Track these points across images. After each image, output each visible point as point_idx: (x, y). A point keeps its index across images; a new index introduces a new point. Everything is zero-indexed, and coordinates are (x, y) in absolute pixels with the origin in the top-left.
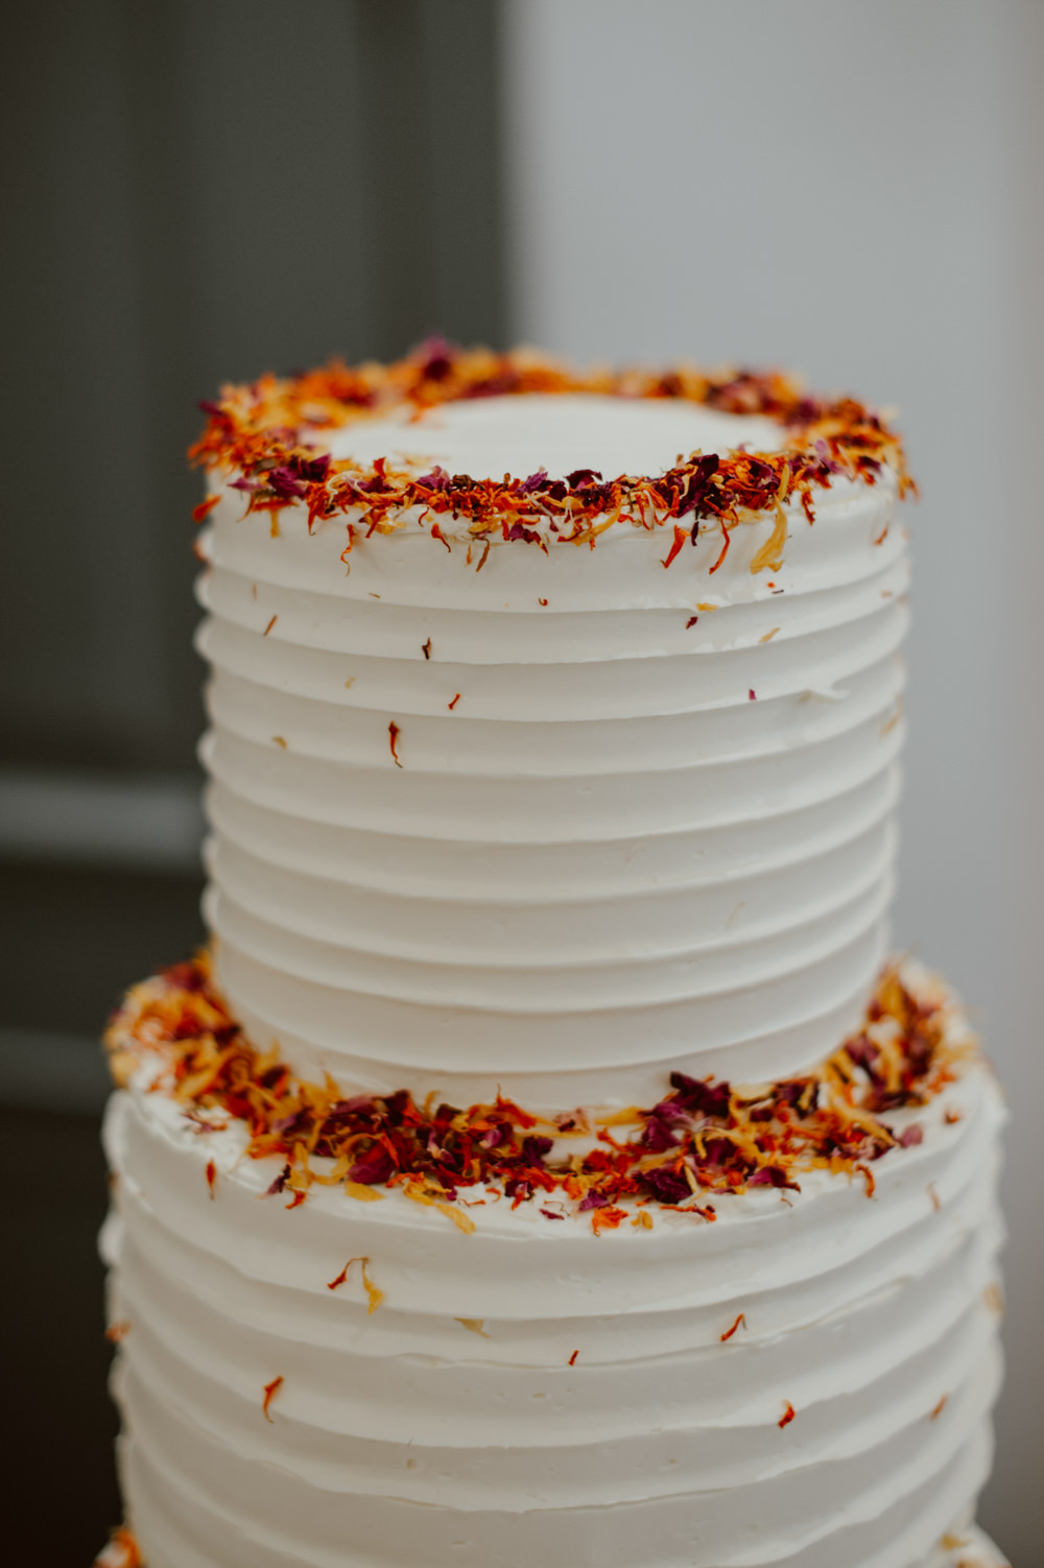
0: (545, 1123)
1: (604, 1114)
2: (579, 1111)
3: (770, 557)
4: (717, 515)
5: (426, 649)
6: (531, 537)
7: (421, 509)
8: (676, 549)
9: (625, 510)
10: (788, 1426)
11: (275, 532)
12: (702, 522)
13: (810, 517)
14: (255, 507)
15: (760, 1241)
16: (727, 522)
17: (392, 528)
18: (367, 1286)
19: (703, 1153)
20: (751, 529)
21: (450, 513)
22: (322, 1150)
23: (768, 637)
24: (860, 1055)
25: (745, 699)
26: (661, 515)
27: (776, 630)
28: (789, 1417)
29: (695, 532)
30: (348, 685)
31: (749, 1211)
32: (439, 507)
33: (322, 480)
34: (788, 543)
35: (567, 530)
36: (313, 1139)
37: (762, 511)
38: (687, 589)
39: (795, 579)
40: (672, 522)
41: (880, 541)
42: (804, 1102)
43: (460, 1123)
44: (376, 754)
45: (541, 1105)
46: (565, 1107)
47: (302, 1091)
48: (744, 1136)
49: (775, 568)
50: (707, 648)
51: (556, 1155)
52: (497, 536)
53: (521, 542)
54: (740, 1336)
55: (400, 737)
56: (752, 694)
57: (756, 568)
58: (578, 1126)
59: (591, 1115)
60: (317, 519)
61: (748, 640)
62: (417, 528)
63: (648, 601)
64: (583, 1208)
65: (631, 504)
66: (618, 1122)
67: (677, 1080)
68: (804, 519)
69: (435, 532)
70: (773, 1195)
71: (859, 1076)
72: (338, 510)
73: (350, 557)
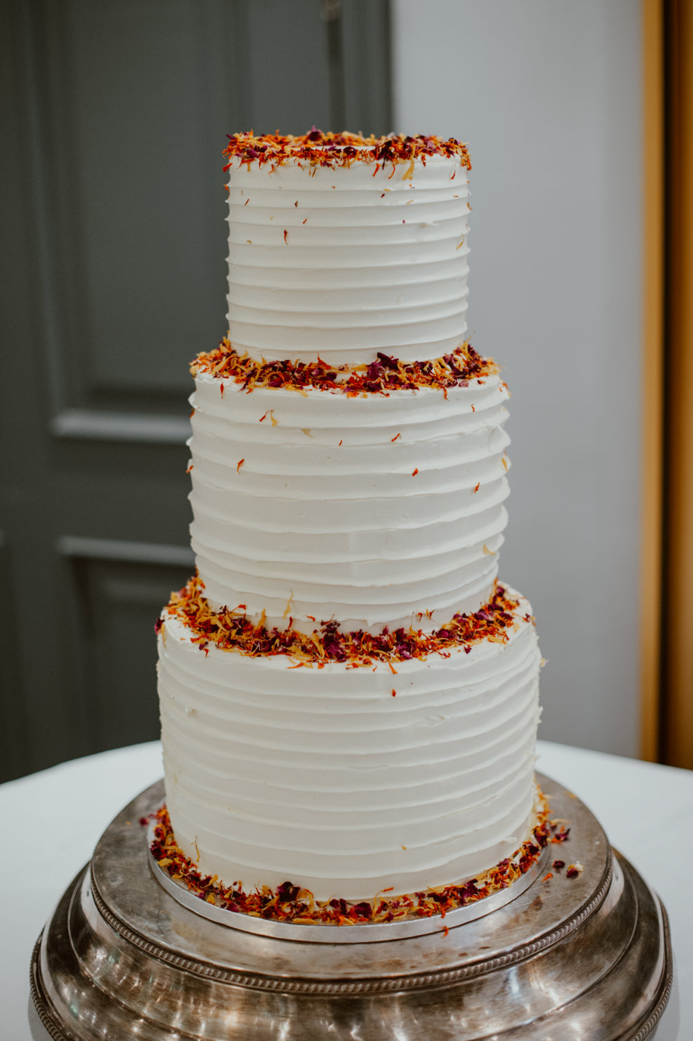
0: (334, 368)
1: (354, 367)
2: (346, 365)
3: (409, 175)
4: (391, 160)
5: (296, 204)
6: (329, 165)
7: (294, 158)
8: (377, 170)
9: (361, 157)
10: (416, 475)
11: (249, 170)
12: (386, 162)
13: (424, 164)
14: (243, 162)
15: (405, 407)
16: (394, 163)
17: (285, 164)
18: (272, 419)
19: (388, 380)
20: (403, 166)
21: (304, 159)
22: (260, 380)
23: (410, 202)
24: (449, 361)
25: (402, 222)
26: (372, 159)
27: (412, 201)
28: (416, 472)
29: (383, 165)
30: (271, 219)
31: (401, 395)
32: (301, 157)
33: (264, 152)
34: (414, 172)
35: (341, 163)
36: (257, 377)
37: (407, 160)
38: (380, 184)
39: (419, 184)
40: (376, 162)
41: (453, 178)
42: (425, 369)
43: (305, 369)
44: (280, 240)
45: (333, 362)
46: (341, 363)
47: (254, 365)
48: (403, 376)
49: (411, 179)
50: (388, 204)
51: (338, 379)
52: (318, 165)
53: (326, 167)
54: (398, 440)
55: (288, 235)
56: (404, 221)
57: (404, 178)
58: (345, 369)
59: (350, 367)
60: (262, 163)
61: (403, 202)
62: (293, 164)
63: (368, 187)
64: (344, 391)
65: (363, 156)
66: (360, 369)
67: (380, 355)
68: (422, 165)
69: (299, 164)
70: (410, 391)
71: (448, 367)
72: (269, 160)
73: (272, 174)
